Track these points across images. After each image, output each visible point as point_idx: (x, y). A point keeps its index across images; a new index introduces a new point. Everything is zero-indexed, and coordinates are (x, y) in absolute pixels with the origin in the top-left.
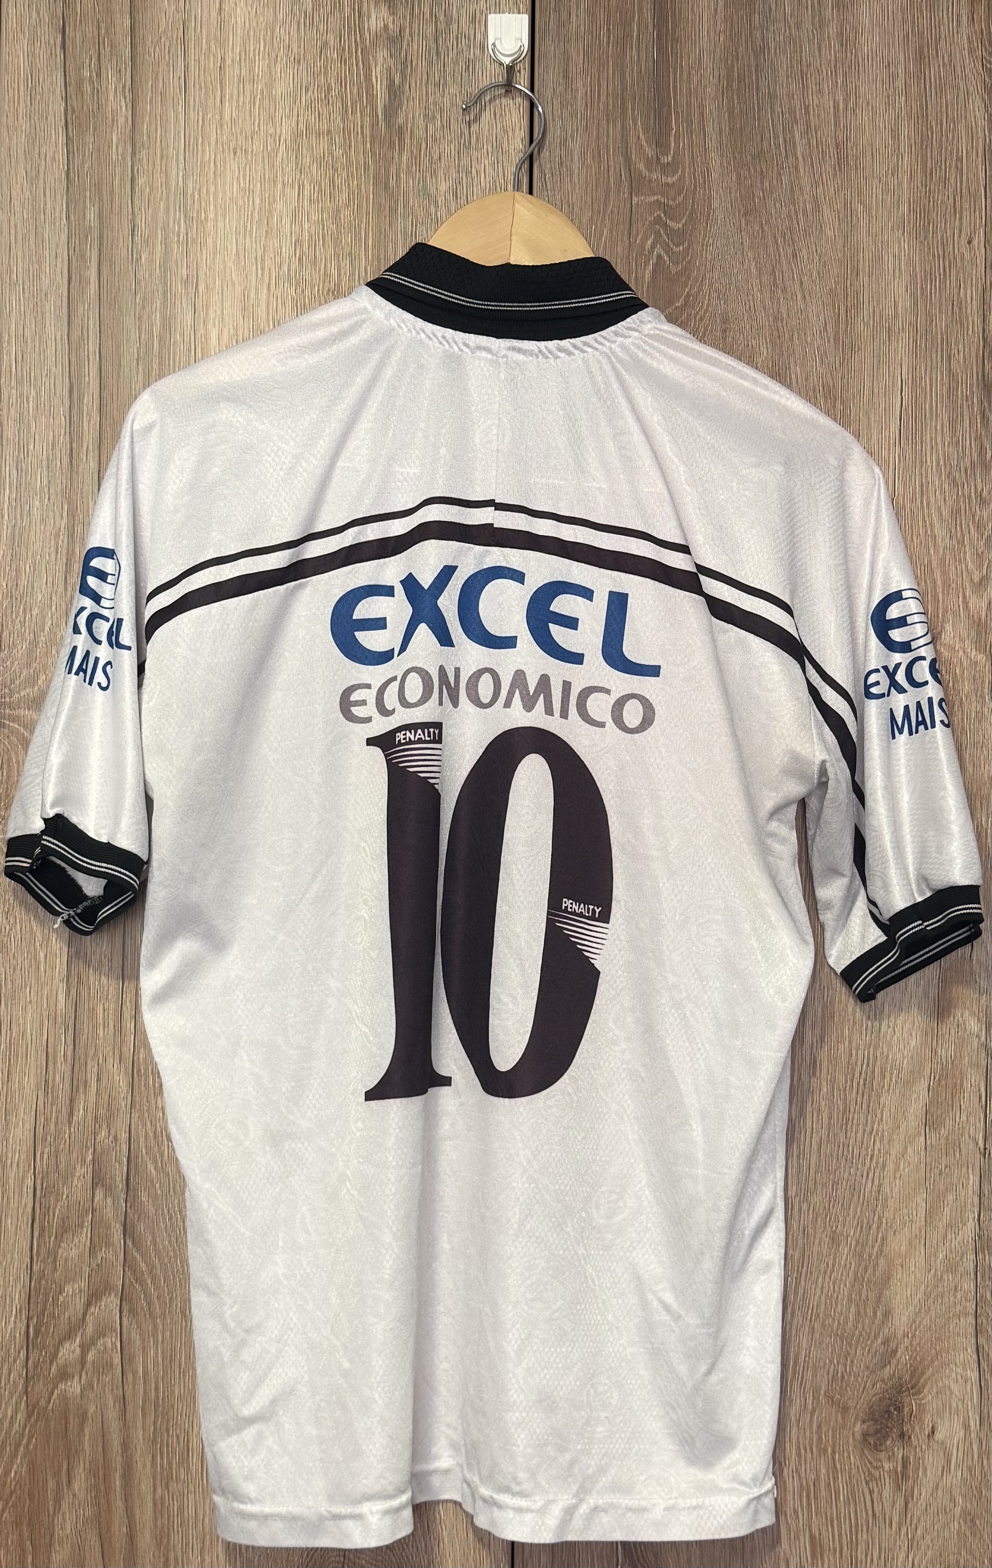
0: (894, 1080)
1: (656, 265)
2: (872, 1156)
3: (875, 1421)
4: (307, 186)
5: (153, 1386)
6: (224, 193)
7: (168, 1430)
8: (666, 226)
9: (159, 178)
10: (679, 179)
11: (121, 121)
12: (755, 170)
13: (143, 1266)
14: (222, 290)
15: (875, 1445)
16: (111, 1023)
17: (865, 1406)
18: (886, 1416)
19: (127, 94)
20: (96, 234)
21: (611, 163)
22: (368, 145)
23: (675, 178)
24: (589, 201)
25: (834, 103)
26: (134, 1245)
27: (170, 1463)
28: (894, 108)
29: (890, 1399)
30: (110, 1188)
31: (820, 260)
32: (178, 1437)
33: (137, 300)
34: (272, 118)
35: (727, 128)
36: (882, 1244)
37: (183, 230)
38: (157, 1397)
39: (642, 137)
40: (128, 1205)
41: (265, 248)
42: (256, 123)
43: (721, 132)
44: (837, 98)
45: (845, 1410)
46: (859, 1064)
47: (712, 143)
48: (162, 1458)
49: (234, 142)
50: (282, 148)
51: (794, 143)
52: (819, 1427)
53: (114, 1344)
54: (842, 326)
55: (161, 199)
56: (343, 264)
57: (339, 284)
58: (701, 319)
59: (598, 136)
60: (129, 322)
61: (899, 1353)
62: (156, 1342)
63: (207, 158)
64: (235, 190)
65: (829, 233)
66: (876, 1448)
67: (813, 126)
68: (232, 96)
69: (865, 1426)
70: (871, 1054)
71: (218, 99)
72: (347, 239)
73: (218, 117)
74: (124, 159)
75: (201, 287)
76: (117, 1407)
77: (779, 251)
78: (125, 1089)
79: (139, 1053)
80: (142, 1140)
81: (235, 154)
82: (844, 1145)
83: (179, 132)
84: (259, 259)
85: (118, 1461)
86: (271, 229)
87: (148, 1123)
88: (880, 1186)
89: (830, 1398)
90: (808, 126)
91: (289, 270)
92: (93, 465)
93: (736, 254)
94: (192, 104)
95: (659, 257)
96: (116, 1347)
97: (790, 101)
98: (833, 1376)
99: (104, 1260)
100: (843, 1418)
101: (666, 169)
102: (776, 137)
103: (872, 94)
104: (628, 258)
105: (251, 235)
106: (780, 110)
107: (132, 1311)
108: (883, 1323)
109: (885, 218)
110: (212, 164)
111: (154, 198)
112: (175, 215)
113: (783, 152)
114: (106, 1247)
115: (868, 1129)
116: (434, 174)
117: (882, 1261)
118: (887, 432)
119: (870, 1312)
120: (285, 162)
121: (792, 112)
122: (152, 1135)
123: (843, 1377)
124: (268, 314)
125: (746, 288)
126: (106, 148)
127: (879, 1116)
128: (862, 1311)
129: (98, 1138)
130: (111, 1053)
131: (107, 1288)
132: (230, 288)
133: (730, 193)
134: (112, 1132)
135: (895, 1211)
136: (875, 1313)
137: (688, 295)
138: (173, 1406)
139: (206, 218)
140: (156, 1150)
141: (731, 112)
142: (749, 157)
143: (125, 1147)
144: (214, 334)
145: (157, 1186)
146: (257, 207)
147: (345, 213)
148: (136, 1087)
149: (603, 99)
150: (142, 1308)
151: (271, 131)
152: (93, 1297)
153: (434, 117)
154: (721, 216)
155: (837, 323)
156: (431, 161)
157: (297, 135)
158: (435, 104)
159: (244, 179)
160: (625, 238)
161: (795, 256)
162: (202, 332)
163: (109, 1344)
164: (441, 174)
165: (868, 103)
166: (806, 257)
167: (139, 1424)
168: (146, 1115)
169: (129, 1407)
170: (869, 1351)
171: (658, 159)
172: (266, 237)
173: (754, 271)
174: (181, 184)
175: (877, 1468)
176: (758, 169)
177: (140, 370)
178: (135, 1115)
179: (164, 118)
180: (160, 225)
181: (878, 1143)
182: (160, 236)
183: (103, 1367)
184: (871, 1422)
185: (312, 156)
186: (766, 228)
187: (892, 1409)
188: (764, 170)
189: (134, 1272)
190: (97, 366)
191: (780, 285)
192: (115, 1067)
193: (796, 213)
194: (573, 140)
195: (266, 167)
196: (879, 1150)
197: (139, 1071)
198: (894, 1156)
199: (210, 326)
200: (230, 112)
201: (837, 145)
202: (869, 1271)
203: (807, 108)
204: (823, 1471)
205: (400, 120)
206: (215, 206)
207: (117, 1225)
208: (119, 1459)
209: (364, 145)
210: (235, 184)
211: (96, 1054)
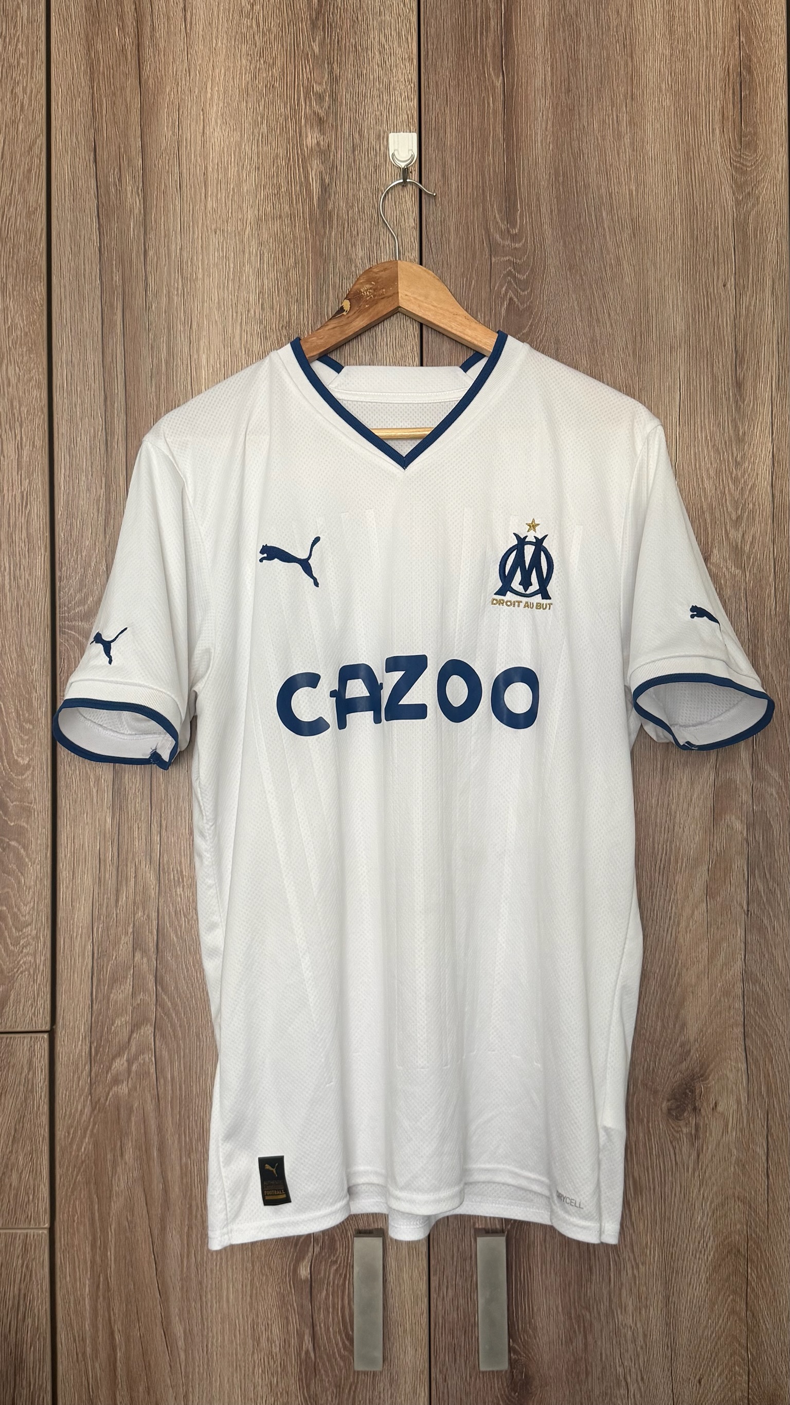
0: (684, 864)
1: (509, 304)
2: (670, 917)
3: (676, 1099)
4: (266, 255)
5: (178, 1087)
6: (208, 259)
7: (189, 1118)
8: (515, 277)
9: (163, 251)
10: (524, 245)
11: (136, 211)
12: (576, 235)
13: (169, 1004)
14: (209, 327)
15: (677, 1115)
16: (144, 837)
17: (669, 1089)
18: (684, 1096)
19: (140, 193)
20: (120, 290)
21: (477, 235)
22: (308, 225)
23: (521, 244)
24: (462, 262)
25: (629, 191)
26: (162, 988)
27: (191, 1140)
28: (670, 194)
29: (686, 1084)
30: (145, 952)
31: (622, 299)
32: (196, 1121)
33: (150, 335)
34: (241, 208)
35: (556, 209)
36: (679, 978)
37: (180, 286)
38: (181, 1095)
39: (497, 216)
40: (158, 962)
41: (237, 298)
42: (230, 211)
43: (551, 211)
44: (631, 187)
45: (655, 1092)
46: (660, 853)
47: (546, 220)
48: (185, 1136)
49: (215, 225)
50: (248, 229)
51: (602, 219)
52: (638, 1104)
53: (150, 1059)
54: (638, 345)
55: (165, 265)
56: (292, 309)
57: (289, 322)
58: (541, 341)
59: (466, 216)
60: (145, 351)
61: (691, 1054)
62: (179, 1057)
63: (196, 237)
64: (216, 259)
65: (627, 280)
66: (677, 1118)
67: (615, 207)
68: (212, 193)
69: (669, 1103)
70: (668, 846)
71: (203, 195)
72: (294, 290)
73: (203, 208)
74: (139, 238)
75: (195, 326)
76: (153, 1101)
77: (593, 293)
78: (154, 882)
79: (163, 857)
80: (166, 917)
81: (216, 233)
82: (651, 909)
83: (177, 219)
84: (234, 305)
85: (155, 1139)
86: (242, 285)
87: (171, 905)
88: (676, 937)
89: (645, 1085)
90: (612, 207)
91: (255, 313)
92: (122, 451)
93: (564, 295)
94: (185, 199)
95: (511, 299)
96: (152, 1061)
97: (598, 190)
98: (647, 1070)
99: (142, 1000)
100: (654, 1099)
101: (514, 238)
102: (590, 215)
103: (655, 185)
104: (489, 299)
105: (228, 290)
106: (592, 196)
107: (163, 1036)
108: (680, 1032)
109: (666, 269)
110: (200, 241)
111: (160, 265)
112: (175, 278)
113: (595, 225)
114: (143, 991)
115: (667, 898)
116: (354, 245)
117: (679, 989)
118: (670, 417)
119: (671, 1026)
120: (251, 238)
121: (601, 197)
122: (173, 914)
123: (653, 1070)
124: (241, 344)
125: (571, 319)
126: (126, 231)
127: (674, 889)
128: (666, 1024)
129: (136, 918)
130: (144, 858)
131: (144, 1020)
132: (214, 326)
133: (559, 254)
134: (146, 912)
135: (687, 955)
136: (675, 1025)
137: (531, 325)
138: (192, 1100)
139: (197, 278)
140: (176, 923)
141: (558, 198)
142: (571, 229)
143: (155, 923)
144: (204, 358)
145: (178, 949)
146: (232, 270)
147: (293, 274)
148: (162, 881)
149: (470, 190)
150: (169, 1034)
151: (240, 217)
152: (135, 1026)
153: (353, 205)
154: (553, 270)
155: (635, 342)
156: (351, 236)
157: (259, 220)
158: (354, 195)
159: (223, 251)
160: (487, 286)
161: (604, 296)
162: (196, 356)
163: (147, 1059)
164: (359, 247)
165: (652, 191)
166: (612, 297)
167: (169, 1112)
168: (169, 899)
169: (161, 1102)
170: (671, 1051)
171: (508, 231)
172: (238, 290)
173: (576, 308)
174: (178, 254)
175: (678, 1132)
176: (578, 238)
177: (154, 384)
178: (161, 900)
179: (166, 209)
180: (165, 283)
181: (674, 908)
182: (165, 291)
183: (143, 1075)
184: (674, 1101)
185: (269, 233)
186: (584, 277)
187: (687, 1091)
188: (582, 236)
189: (163, 1008)
190: (123, 383)
191: (595, 317)
192: (147, 867)
193: (605, 267)
194: (449, 218)
195: (238, 242)
196: (675, 913)
197: (164, 869)
198: (685, 917)
199: (201, 352)
200: (211, 204)
201: (632, 220)
202: (670, 997)
203: (610, 195)
204: (641, 1135)
205: (330, 207)
206: (203, 269)
207: (151, 977)
208: (156, 1138)
209: (305, 224)
210: (216, 253)
211: (133, 859)
